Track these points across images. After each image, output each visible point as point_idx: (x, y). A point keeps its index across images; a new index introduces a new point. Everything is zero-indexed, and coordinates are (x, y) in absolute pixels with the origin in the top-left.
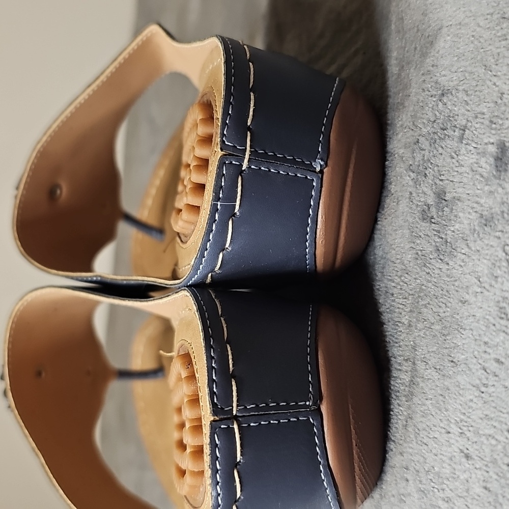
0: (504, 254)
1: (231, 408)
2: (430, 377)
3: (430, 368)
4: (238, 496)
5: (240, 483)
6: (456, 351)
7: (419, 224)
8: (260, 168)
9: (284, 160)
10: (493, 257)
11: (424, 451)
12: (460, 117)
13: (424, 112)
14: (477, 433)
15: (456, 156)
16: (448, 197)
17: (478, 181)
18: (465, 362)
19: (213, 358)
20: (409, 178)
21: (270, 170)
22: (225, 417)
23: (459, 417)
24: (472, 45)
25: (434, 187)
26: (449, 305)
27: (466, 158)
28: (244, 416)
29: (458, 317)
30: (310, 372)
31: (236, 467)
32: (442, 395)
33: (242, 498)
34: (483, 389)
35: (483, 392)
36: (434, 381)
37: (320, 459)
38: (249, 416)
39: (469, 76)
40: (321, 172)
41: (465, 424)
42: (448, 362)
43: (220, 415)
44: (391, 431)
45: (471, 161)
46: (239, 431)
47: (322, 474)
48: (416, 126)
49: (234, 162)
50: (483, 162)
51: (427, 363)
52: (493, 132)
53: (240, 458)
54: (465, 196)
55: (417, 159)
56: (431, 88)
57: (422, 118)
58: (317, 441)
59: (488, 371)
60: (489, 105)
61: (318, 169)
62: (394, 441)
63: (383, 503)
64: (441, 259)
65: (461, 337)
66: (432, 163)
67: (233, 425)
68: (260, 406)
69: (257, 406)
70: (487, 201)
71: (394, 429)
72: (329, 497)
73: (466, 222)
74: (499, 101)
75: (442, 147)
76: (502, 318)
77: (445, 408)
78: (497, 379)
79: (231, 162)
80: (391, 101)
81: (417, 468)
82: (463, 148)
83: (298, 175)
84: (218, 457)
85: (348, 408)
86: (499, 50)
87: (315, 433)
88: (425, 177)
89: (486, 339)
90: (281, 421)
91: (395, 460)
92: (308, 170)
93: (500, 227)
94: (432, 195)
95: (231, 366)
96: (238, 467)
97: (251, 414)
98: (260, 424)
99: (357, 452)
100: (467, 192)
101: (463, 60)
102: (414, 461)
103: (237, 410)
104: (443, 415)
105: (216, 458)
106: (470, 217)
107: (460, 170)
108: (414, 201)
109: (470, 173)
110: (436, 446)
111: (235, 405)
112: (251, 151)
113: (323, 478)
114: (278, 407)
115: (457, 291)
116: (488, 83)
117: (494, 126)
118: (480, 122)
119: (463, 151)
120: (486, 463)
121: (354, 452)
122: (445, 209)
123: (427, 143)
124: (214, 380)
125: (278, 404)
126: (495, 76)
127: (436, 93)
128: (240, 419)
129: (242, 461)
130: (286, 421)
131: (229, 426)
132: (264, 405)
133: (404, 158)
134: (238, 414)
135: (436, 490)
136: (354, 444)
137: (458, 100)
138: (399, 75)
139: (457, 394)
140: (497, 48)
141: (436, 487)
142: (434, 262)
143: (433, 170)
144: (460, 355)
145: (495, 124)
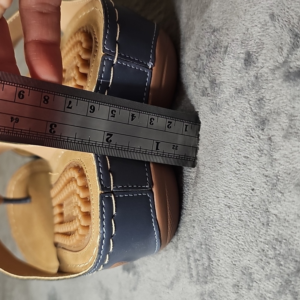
0: (249, 105)
1: (110, 187)
2: (206, 172)
3: (207, 168)
4: (113, 234)
5: (115, 226)
6: (221, 157)
7: (201, 98)
8: (122, 64)
9: (134, 60)
10: (242, 108)
11: (204, 210)
12: (224, 42)
13: (203, 41)
14: (234, 194)
15: (222, 61)
16: (217, 82)
17: (235, 72)
18: (227, 161)
19: (99, 162)
20: (194, 75)
21: (127, 65)
22: (107, 191)
23: (224, 189)
24: (231, 6)
25: (209, 78)
26: (217, 135)
27: (228, 62)
28: (117, 191)
29: (222, 140)
30: (147, 172)
31: (113, 218)
32: (214, 180)
33: (115, 235)
34: (237, 172)
35: (237, 174)
36: (209, 174)
37: (152, 216)
38: (119, 191)
39: (229, 21)
40: (151, 69)
41: (228, 191)
42: (217, 163)
43: (105, 191)
44: (184, 204)
45: (231, 63)
46: (114, 199)
47: (153, 224)
48: (198, 49)
49: (109, 59)
50: (237, 63)
51: (205, 166)
52: (243, 47)
53: (115, 213)
54: (227, 80)
55: (199, 65)
56: (207, 28)
57: (201, 44)
58: (151, 206)
59: (240, 163)
60: (240, 35)
61: (150, 67)
62: (185, 209)
63: (179, 243)
64: (213, 113)
65: (224, 149)
66: (208, 66)
67: (111, 196)
68: (124, 187)
69: (123, 186)
70: (239, 81)
71: (185, 203)
72: (156, 237)
73: (227, 93)
74: (246, 32)
75: (214, 58)
76: (248, 136)
77: (216, 186)
78: (245, 166)
79: (108, 59)
80: (182, 36)
81: (200, 219)
82: (226, 57)
83: (140, 69)
84: (104, 212)
85: (165, 191)
86: (245, 8)
87: (150, 202)
88: (204, 74)
89: (239, 148)
90: (134, 195)
91: (186, 219)
92: (146, 67)
93: (247, 93)
94: (208, 82)
95: (109, 166)
96: (114, 218)
97: (120, 190)
98: (124, 196)
99: (169, 213)
100: (228, 79)
101: (226, 14)
102: (198, 216)
103: (113, 188)
104: (214, 189)
105: (103, 213)
106: (230, 90)
107: (225, 68)
108: (198, 87)
109: (230, 68)
110: (211, 206)
111: (112, 186)
112: (118, 54)
113: (154, 226)
114: (133, 188)
115: (222, 127)
116: (240, 24)
117: (243, 44)
118: (236, 44)
119: (226, 58)
120: (240, 208)
121: (168, 213)
122: (216, 88)
123: (205, 57)
124: (101, 173)
125: (133, 186)
126: (243, 20)
127: (210, 31)
128: (115, 193)
129: (115, 215)
130: (137, 195)
131: (109, 196)
132: (126, 186)
133: (191, 65)
134: (113, 191)
135: (211, 228)
136: (168, 209)
137: (223, 33)
138: (187, 23)
139: (223, 178)
140: (245, 7)
141: (211, 226)
142: (209, 115)
143: (209, 70)
144: (223, 158)
145: (244, 43)
